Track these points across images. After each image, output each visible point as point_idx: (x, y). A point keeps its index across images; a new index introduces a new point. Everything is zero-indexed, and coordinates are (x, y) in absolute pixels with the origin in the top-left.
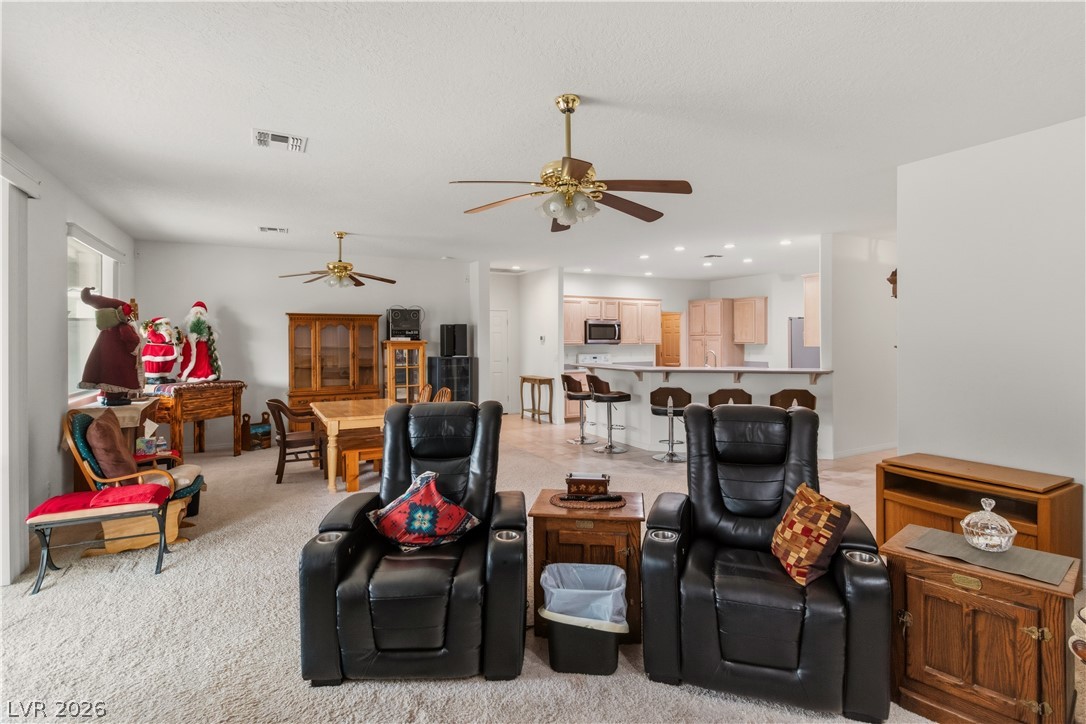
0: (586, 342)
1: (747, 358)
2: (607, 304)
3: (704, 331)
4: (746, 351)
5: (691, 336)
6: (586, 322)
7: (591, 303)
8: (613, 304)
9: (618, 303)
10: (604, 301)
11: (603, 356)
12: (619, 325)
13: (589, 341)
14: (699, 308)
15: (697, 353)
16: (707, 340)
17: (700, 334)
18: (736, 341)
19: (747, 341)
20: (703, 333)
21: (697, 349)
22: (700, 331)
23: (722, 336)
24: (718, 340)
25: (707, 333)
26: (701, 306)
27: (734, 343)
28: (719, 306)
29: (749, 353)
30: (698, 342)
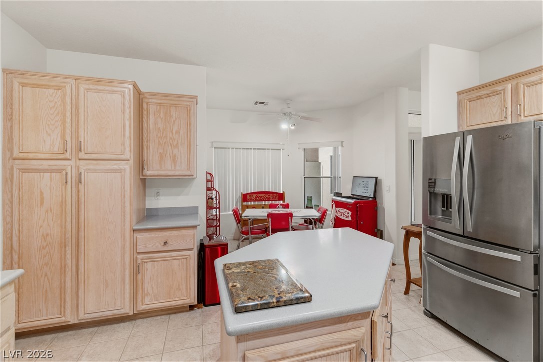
3: (73, 148)
4: (150, 191)
5: (12, 158)
14: (51, 91)
15: (42, 204)
16: (83, 172)
17: (55, 156)
18: (148, 173)
19: (177, 174)
20: (68, 155)
21: (42, 194)
22: (56, 150)
23: (132, 163)
24: (121, 172)
25: (82, 155)
26: (59, 88)
27: (142, 177)
28: (124, 97)
29: (158, 195)
30: (47, 175)
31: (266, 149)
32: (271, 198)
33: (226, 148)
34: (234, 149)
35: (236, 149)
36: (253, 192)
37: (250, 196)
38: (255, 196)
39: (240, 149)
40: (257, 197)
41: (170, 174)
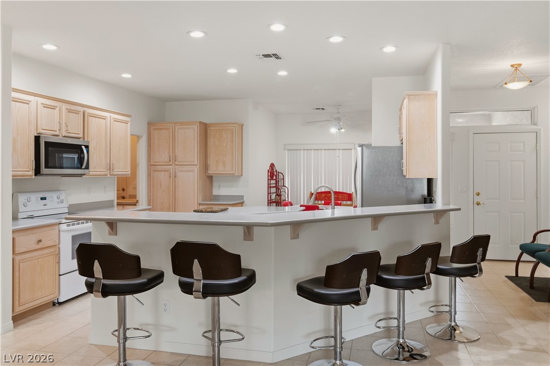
0: (37, 172)
1: (216, 192)
2: (70, 111)
3: (173, 159)
4: (215, 184)
5: (151, 165)
6: (37, 139)
7: (46, 106)
8: (77, 112)
9: (83, 113)
10: (64, 107)
11: (55, 195)
12: (87, 147)
13: (44, 170)
14: (164, 131)
15: (161, 187)
16: (177, 171)
17: (166, 164)
18: (210, 172)
19: (225, 172)
20: (171, 163)
21: (161, 182)
22: (166, 160)
23: (198, 166)
24: (192, 171)
25: (176, 163)
26: (167, 129)
27: (207, 175)
28: (194, 131)
29: (220, 186)
30: (163, 173)
31: (336, 149)
32: (340, 198)
33: (297, 150)
34: (305, 150)
35: (307, 150)
36: (323, 191)
37: (319, 195)
38: (323, 195)
39: (311, 150)
40: (325, 196)
41: (222, 172)
